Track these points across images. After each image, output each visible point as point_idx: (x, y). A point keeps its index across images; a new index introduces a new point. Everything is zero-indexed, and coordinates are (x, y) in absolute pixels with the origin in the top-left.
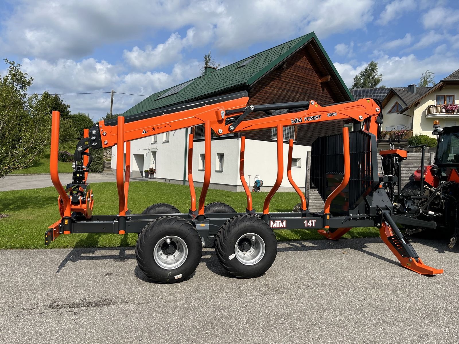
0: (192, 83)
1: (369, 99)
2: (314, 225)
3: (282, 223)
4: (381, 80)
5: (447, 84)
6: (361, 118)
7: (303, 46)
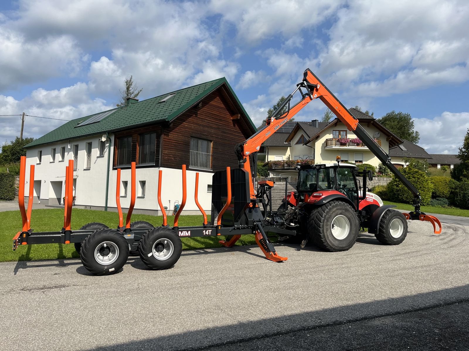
0: (114, 113)
2: (210, 234)
3: (188, 232)
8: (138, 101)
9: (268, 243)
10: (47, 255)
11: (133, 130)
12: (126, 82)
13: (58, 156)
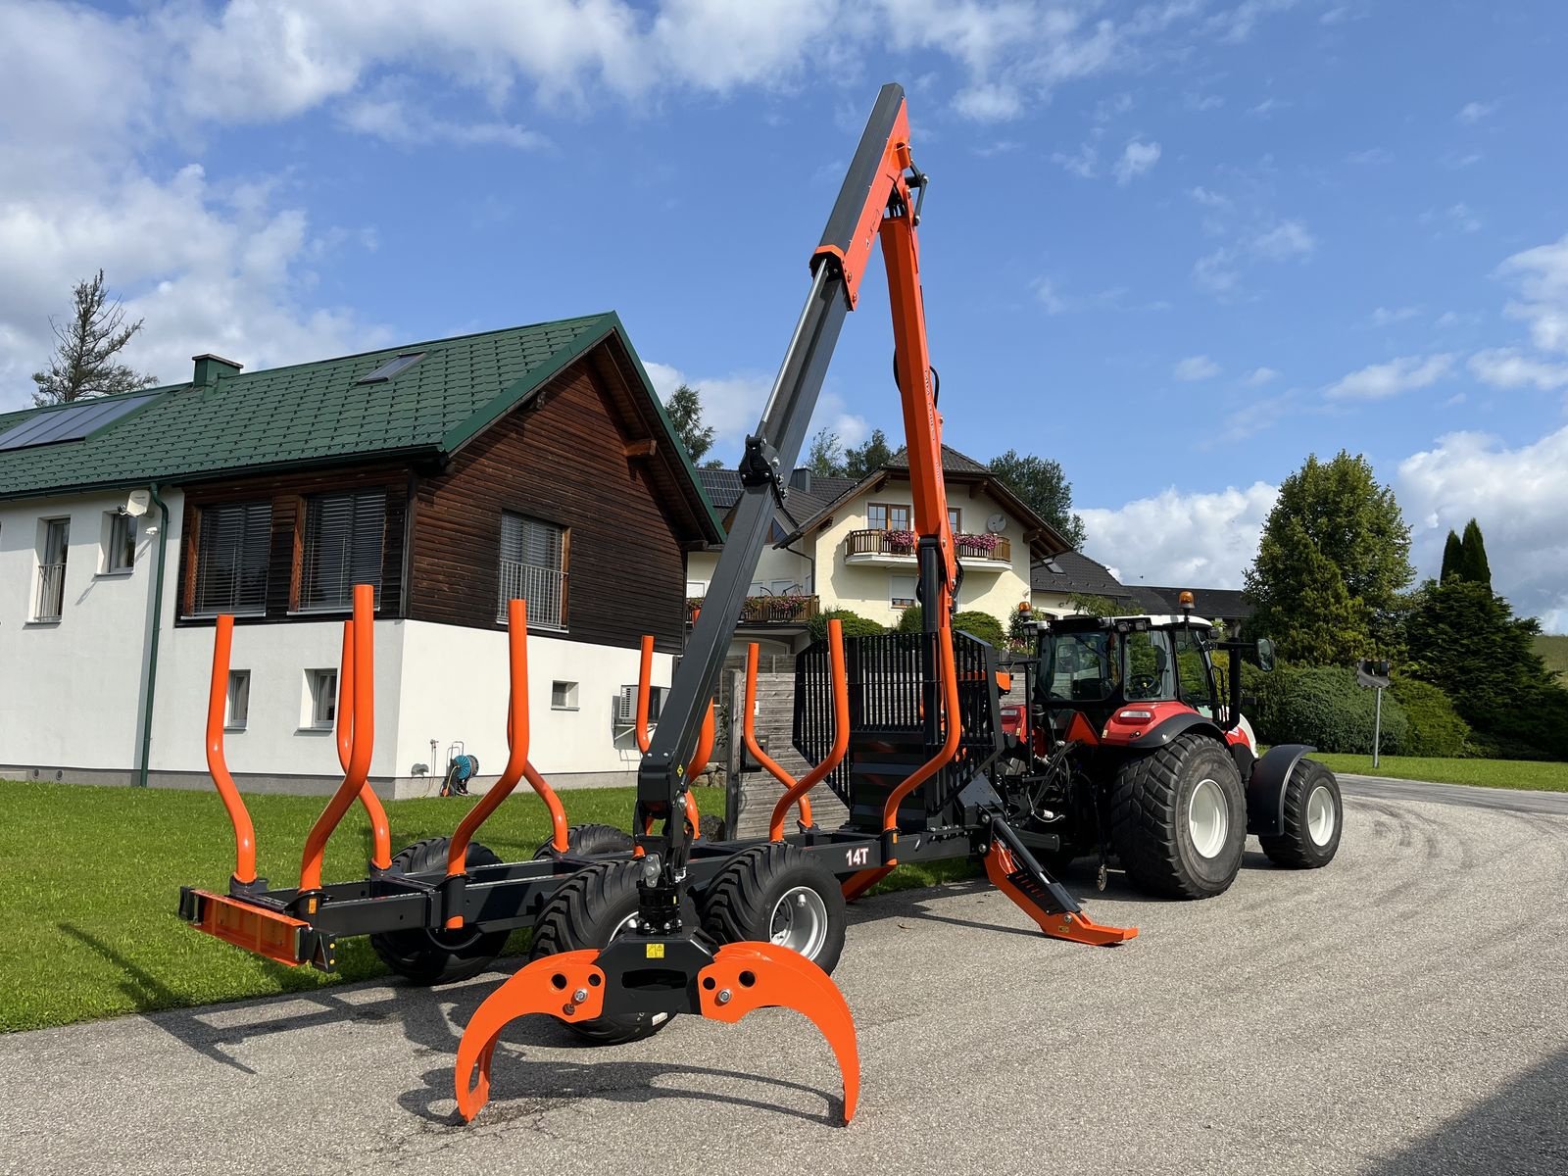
0: (144, 409)
2: (864, 861)
4: (710, 443)
5: (894, 477)
7: (590, 348)
8: (239, 369)
9: (1048, 882)
12: (78, 293)
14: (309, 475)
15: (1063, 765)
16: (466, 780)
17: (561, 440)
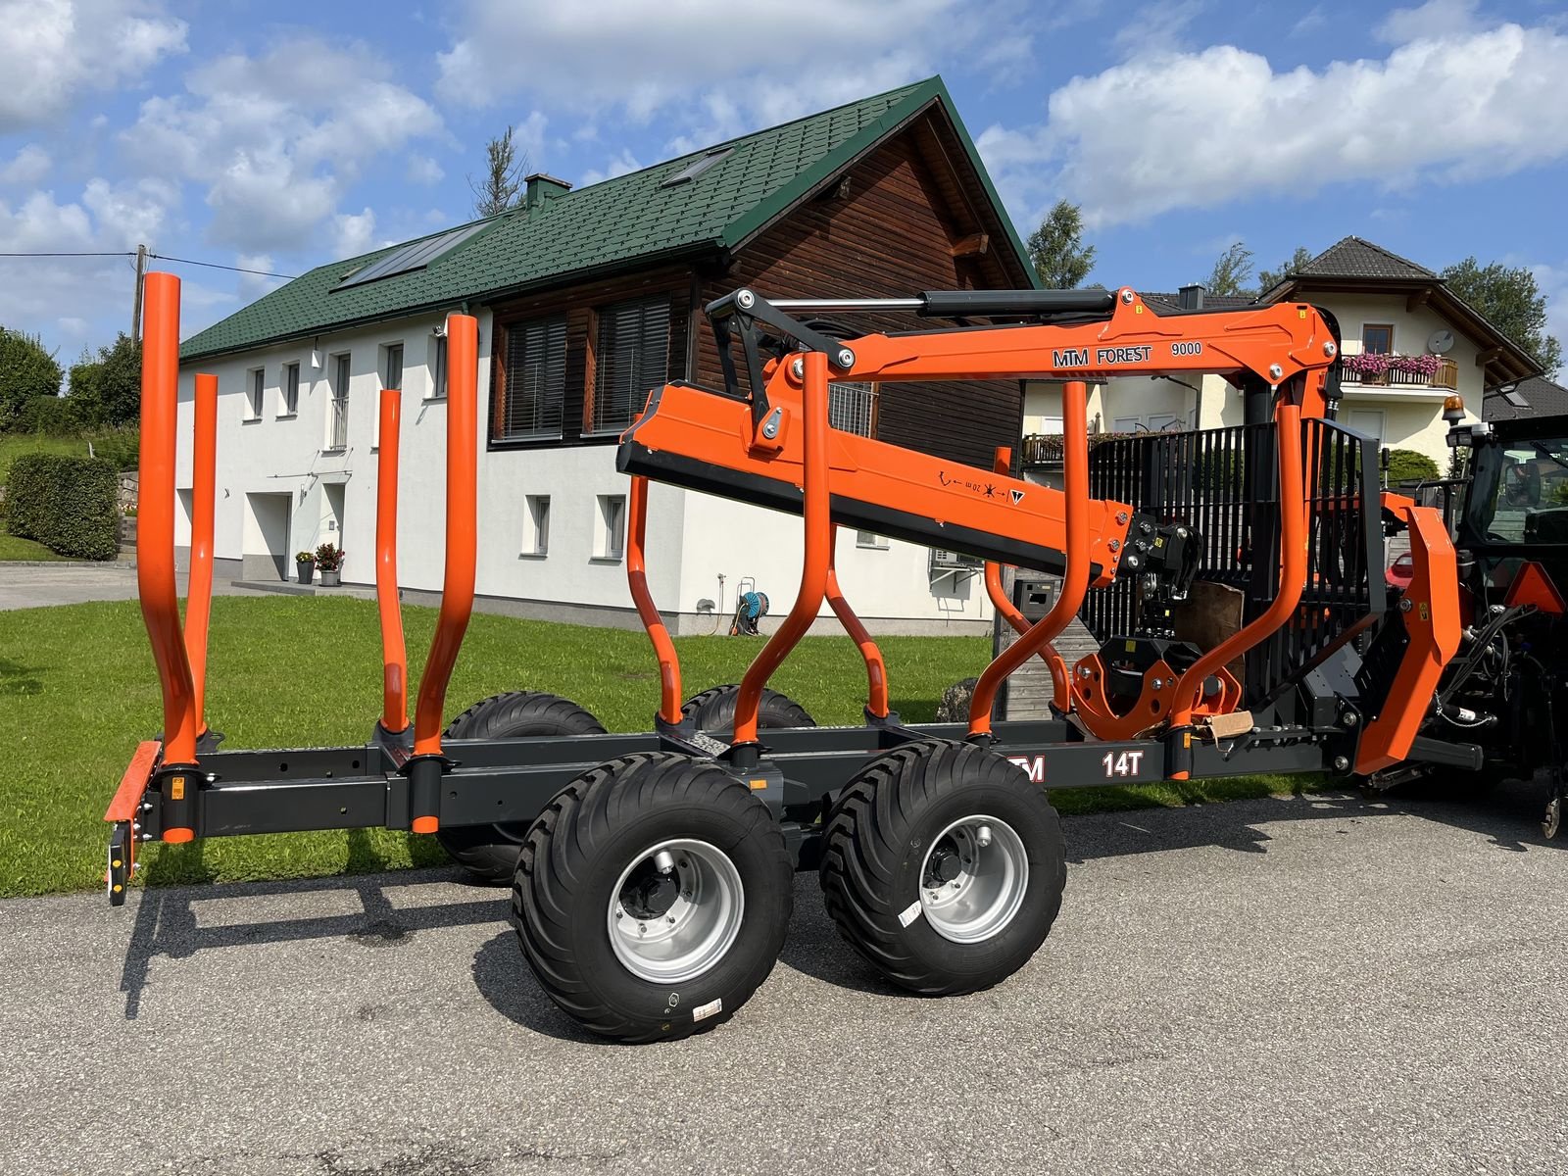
0: (481, 235)
1: (1304, 308)
2: (1135, 771)
3: (1032, 763)
4: (1091, 266)
5: (1306, 289)
6: (1277, 373)
7: (906, 122)
8: (568, 188)
10: (287, 851)
11: (572, 289)
12: (491, 151)
13: (275, 398)
14: (600, 284)
15: (1498, 643)
16: (757, 618)
17: (873, 238)
